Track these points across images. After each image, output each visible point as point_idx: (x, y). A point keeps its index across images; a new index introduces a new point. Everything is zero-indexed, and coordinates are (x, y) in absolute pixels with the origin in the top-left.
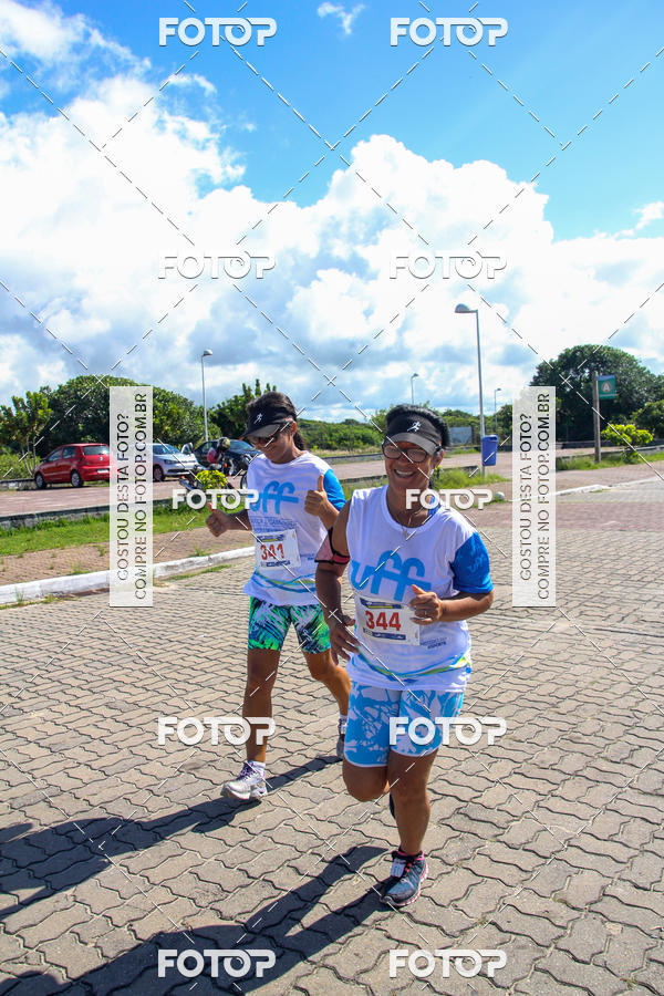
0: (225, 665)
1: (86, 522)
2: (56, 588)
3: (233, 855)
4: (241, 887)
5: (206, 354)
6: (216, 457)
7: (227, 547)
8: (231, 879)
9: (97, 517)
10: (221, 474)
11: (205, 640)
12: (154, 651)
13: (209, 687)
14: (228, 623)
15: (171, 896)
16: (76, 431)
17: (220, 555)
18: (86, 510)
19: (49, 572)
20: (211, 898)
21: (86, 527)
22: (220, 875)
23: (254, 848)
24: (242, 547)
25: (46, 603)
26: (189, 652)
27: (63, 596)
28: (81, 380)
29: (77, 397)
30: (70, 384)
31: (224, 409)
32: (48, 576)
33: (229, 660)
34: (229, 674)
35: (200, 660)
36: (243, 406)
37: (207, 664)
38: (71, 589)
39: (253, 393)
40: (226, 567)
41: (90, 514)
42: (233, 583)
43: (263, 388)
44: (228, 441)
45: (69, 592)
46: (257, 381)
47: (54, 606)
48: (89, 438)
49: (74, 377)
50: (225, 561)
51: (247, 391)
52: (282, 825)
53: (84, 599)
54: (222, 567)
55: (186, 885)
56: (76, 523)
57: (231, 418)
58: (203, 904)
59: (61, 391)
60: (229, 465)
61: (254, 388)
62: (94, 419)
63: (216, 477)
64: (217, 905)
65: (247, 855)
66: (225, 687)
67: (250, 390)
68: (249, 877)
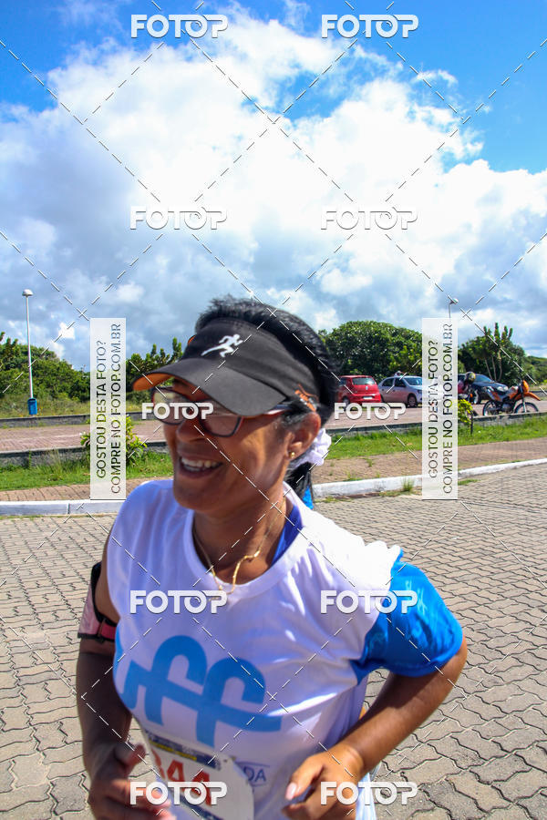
0: (476, 565)
1: (357, 439)
2: (334, 491)
3: (488, 728)
4: (496, 757)
5: (452, 302)
6: (464, 388)
7: (473, 465)
8: (487, 749)
9: (365, 435)
10: (467, 403)
11: (458, 541)
12: (416, 548)
13: (463, 582)
14: (477, 529)
15: (435, 755)
16: (346, 365)
17: (468, 471)
18: (357, 429)
19: (329, 477)
20: (470, 762)
21: (357, 443)
22: (477, 743)
23: (506, 725)
24: (486, 465)
25: (326, 502)
26: (445, 551)
27: (340, 498)
28: (351, 325)
29: (347, 338)
30: (342, 328)
31: (468, 348)
32: (329, 481)
33: (479, 560)
34: (480, 572)
35: (453, 559)
36: (484, 346)
37: (461, 563)
38: (346, 492)
39: (493, 334)
40: (473, 481)
41: (359, 432)
42: (479, 495)
43: (501, 330)
44: (474, 375)
45: (344, 494)
46: (496, 324)
47: (333, 505)
48: (356, 371)
49: (345, 322)
50: (472, 476)
51: (487, 333)
52: (530, 709)
53: (356, 501)
54: (470, 481)
55: (448, 747)
56: (349, 440)
57: (474, 356)
58: (463, 765)
59: (335, 333)
60: (474, 395)
61: (493, 330)
62: (359, 356)
63: (463, 405)
64: (475, 769)
65: (500, 730)
66: (477, 583)
67: (490, 332)
68: (502, 749)
